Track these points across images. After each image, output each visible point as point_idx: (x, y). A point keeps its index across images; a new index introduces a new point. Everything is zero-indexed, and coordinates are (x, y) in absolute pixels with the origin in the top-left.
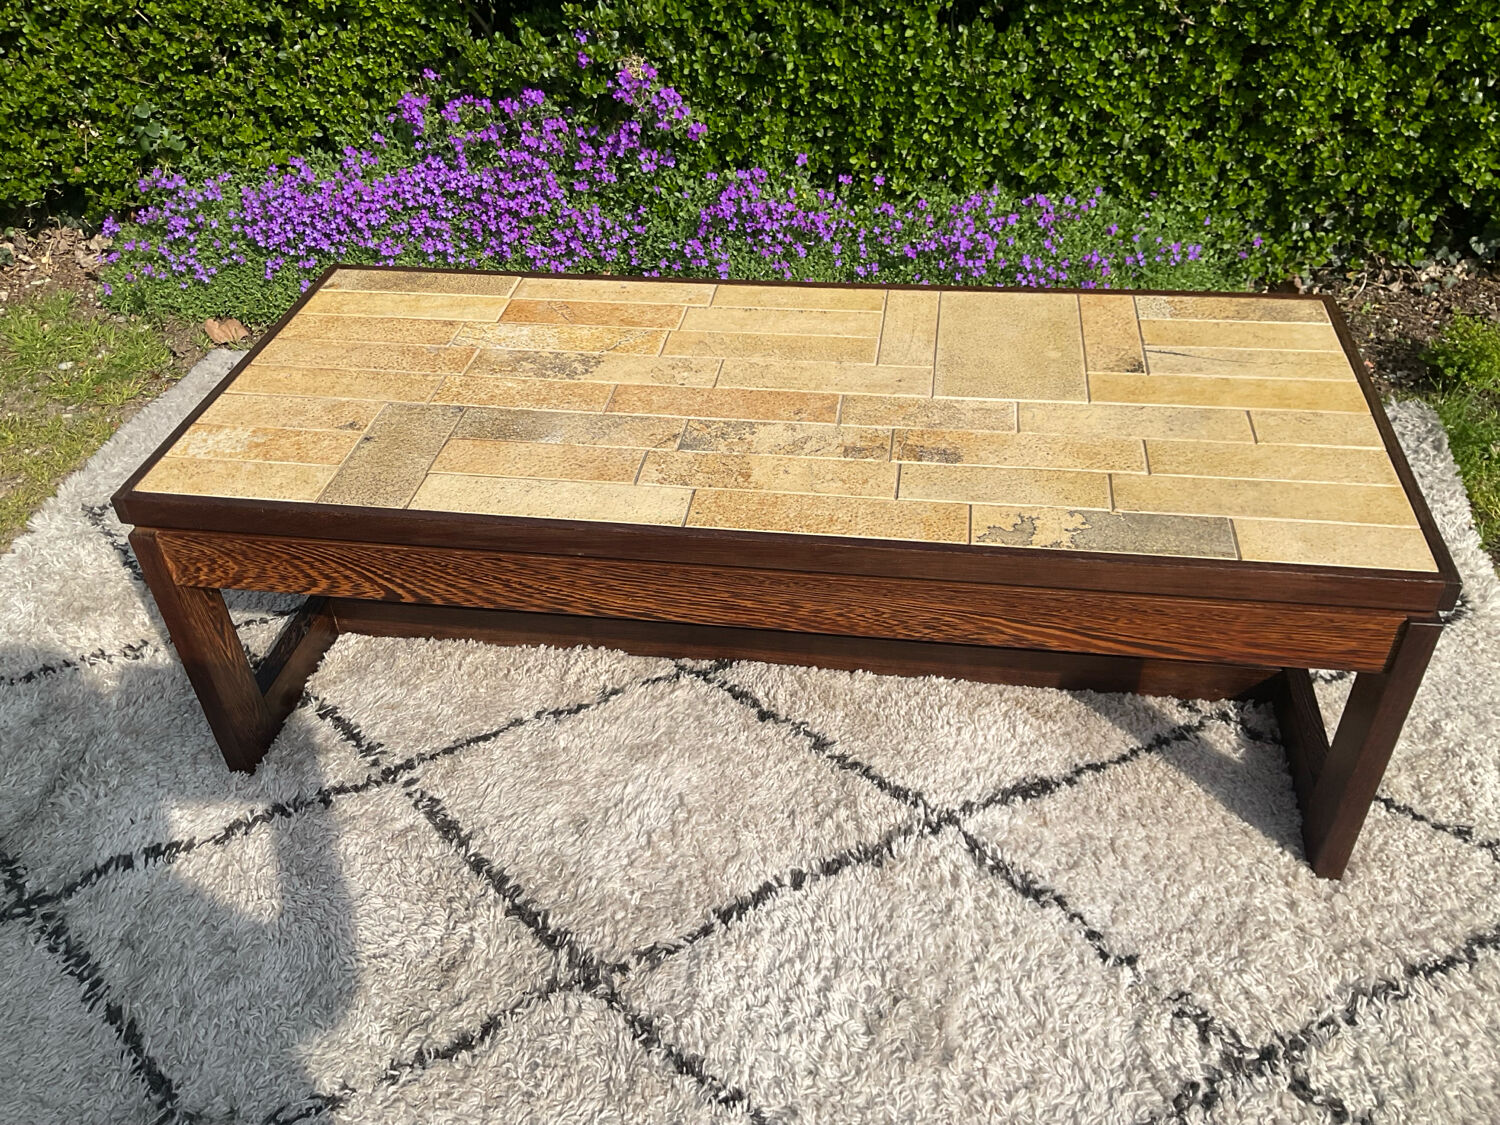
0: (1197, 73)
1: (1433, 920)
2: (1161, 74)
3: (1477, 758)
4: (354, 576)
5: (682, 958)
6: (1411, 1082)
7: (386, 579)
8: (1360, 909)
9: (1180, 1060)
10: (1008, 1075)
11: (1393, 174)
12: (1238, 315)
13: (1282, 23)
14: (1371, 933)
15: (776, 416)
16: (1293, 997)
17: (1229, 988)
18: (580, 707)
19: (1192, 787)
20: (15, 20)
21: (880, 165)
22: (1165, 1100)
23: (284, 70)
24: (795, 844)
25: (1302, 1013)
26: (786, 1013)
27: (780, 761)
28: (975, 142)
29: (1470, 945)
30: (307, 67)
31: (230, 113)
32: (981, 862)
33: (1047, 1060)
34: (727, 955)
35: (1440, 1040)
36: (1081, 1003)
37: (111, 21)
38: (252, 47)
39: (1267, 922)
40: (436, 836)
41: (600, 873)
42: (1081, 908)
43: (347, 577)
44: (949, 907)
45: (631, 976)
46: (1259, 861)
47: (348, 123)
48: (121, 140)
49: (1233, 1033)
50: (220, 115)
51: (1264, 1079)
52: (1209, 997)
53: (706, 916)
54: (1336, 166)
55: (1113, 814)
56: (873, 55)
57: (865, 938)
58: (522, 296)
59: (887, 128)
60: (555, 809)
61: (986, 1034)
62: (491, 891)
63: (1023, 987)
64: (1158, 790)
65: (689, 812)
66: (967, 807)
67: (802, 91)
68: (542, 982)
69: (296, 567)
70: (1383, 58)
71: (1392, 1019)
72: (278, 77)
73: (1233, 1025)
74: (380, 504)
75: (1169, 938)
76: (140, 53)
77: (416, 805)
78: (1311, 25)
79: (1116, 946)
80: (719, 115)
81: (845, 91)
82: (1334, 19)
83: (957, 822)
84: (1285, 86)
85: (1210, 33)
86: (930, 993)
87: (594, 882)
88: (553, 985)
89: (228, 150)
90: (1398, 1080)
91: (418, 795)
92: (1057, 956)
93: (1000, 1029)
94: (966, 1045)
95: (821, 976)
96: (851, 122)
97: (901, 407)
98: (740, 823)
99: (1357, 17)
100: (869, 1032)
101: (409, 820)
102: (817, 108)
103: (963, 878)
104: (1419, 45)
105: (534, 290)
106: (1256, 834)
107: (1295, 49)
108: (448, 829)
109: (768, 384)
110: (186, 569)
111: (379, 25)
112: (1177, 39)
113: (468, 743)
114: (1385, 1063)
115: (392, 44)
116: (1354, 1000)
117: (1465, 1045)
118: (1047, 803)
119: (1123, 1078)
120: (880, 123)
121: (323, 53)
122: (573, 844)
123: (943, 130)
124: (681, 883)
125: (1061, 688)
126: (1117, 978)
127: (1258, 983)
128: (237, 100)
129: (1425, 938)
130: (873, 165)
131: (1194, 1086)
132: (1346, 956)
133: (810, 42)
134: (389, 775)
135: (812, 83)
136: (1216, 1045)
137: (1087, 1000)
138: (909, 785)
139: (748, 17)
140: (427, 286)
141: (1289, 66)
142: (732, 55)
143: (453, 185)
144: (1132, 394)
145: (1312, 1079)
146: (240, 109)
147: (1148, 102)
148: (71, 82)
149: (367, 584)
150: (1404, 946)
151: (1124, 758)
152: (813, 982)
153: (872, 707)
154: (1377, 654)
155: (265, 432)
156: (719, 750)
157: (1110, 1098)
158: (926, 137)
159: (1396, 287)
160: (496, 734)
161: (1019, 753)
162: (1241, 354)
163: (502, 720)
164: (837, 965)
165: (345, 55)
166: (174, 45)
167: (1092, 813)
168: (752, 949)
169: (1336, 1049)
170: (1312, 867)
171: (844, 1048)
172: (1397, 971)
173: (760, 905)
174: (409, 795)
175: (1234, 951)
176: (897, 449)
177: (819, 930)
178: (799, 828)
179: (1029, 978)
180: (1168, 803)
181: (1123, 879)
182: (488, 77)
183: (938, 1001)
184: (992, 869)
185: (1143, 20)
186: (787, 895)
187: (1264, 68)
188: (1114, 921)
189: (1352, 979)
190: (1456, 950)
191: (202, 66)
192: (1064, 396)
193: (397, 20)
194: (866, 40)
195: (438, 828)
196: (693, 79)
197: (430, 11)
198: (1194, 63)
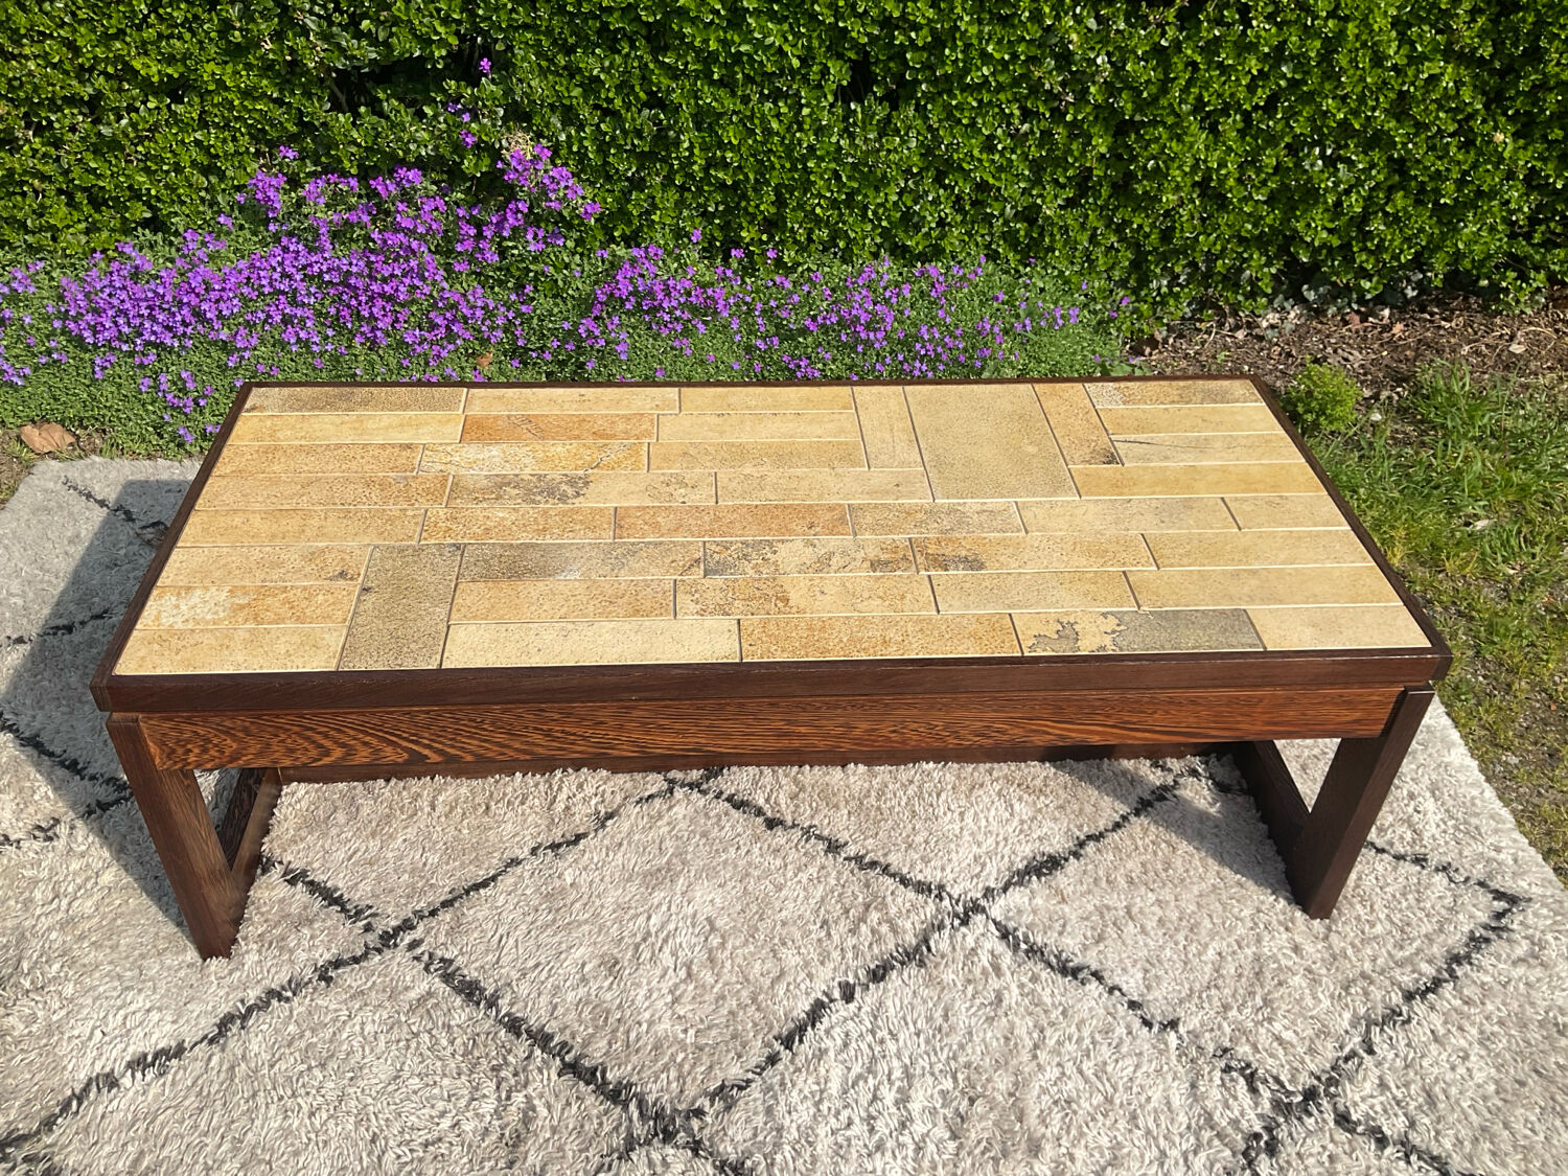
0: (1074, 147)
1: (1415, 945)
2: (1040, 146)
3: (1415, 789)
4: (374, 742)
5: (755, 1091)
6: (1431, 1099)
7: (412, 742)
8: (1353, 945)
9: (1237, 1113)
10: (1092, 1155)
11: (1243, 234)
12: (1182, 399)
13: (1155, 99)
14: (1367, 966)
15: (790, 532)
16: (1318, 1036)
17: (1263, 1038)
18: (578, 838)
19: (1184, 846)
21: (771, 238)
22: (1234, 1154)
23: (104, 147)
24: (836, 955)
25: (1328, 1052)
26: (872, 1130)
27: (799, 869)
28: (864, 215)
29: (1449, 965)
30: (135, 143)
31: (36, 192)
32: (1016, 947)
33: (1123, 1135)
34: (800, 1083)
35: (1444, 1056)
36: (1138, 1074)
38: (67, 122)
39: (1280, 968)
40: (458, 1001)
41: (647, 1015)
42: (1117, 981)
43: (365, 744)
44: (999, 999)
45: (708, 1119)
46: (1259, 911)
47: (183, 203)
49: (1277, 1080)
50: (24, 194)
51: (1312, 1120)
52: (1247, 1048)
53: (768, 1045)
54: (1195, 228)
55: (1122, 882)
56: (768, 132)
57: (927, 1042)
58: (476, 410)
59: (780, 202)
60: (579, 953)
61: (1063, 1119)
62: (538, 1052)
63: (1084, 1068)
64: (1155, 853)
65: (723, 937)
66: (988, 893)
67: (696, 168)
68: (618, 1141)
69: (308, 738)
70: (1238, 131)
71: (1403, 1043)
72: (98, 153)
73: (1275, 1071)
74: (409, 665)
75: (1200, 997)
77: (426, 968)
78: (1180, 103)
79: (1157, 1012)
80: (608, 191)
81: (740, 167)
82: (1200, 98)
83: (983, 910)
84: (1154, 158)
85: (1088, 109)
86: (1002, 1087)
87: (645, 1027)
88: (631, 1144)
89: (34, 233)
90: (1421, 1100)
91: (426, 957)
92: (1107, 1031)
93: (1075, 1112)
94: (1048, 1133)
95: (895, 1088)
96: (744, 196)
97: (909, 514)
98: (776, 941)
99: (1219, 96)
100: (954, 1137)
101: (422, 987)
102: (710, 184)
103: (1004, 967)
104: (1270, 118)
105: (487, 402)
106: (1250, 884)
107: (1164, 124)
108: (470, 991)
109: (769, 496)
110: (173, 751)
111: (225, 99)
112: (1058, 115)
113: (467, 892)
114: (1407, 1085)
115: (239, 119)
116: (1368, 1031)
117: (1466, 1058)
118: (1061, 879)
119: (1192, 1140)
120: (773, 198)
121: (154, 129)
122: (610, 988)
123: (834, 204)
124: (731, 1013)
125: (1042, 760)
126: (1166, 1044)
127: (1287, 1029)
128: (44, 178)
129: (1412, 964)
130: (764, 237)
131: (1257, 1136)
132: (1353, 991)
133: (705, 119)
134: (388, 939)
135: (707, 159)
136: (1266, 1094)
137: (1144, 1069)
138: (929, 879)
139: (642, 95)
140: (365, 403)
141: (1157, 140)
142: (625, 132)
143: (316, 269)
144: (1116, 486)
145: (1352, 1111)
146: (51, 189)
147: (1027, 173)
149: (389, 749)
150: (1397, 973)
151: (1117, 826)
152: (889, 1096)
153: (873, 800)
154: (1376, 721)
155: (245, 591)
156: (736, 866)
157: (1186, 1160)
158: (818, 210)
159: (1240, 335)
160: (494, 878)
161: (1021, 831)
162: (1197, 439)
163: (495, 862)
164: (908, 1076)
165: (181, 130)
167: (1104, 884)
168: (822, 1071)
169: (1364, 1079)
170: (1305, 910)
171: (936, 1157)
172: (1396, 998)
173: (818, 1024)
174: (418, 958)
175: (1259, 1001)
176: (920, 559)
177: (882, 1042)
178: (836, 938)
179: (1088, 1056)
180: (1168, 865)
181: (1146, 945)
182: (352, 154)
183: (1011, 1095)
184: (1027, 952)
185: (1027, 98)
186: (841, 1010)
187: (1136, 141)
188: (1148, 988)
189: (1362, 1011)
190: (1439, 971)
192: (1054, 493)
193: (246, 94)
194: (763, 118)
195: (458, 991)
196: (582, 156)
197: (285, 84)
198: (1072, 137)
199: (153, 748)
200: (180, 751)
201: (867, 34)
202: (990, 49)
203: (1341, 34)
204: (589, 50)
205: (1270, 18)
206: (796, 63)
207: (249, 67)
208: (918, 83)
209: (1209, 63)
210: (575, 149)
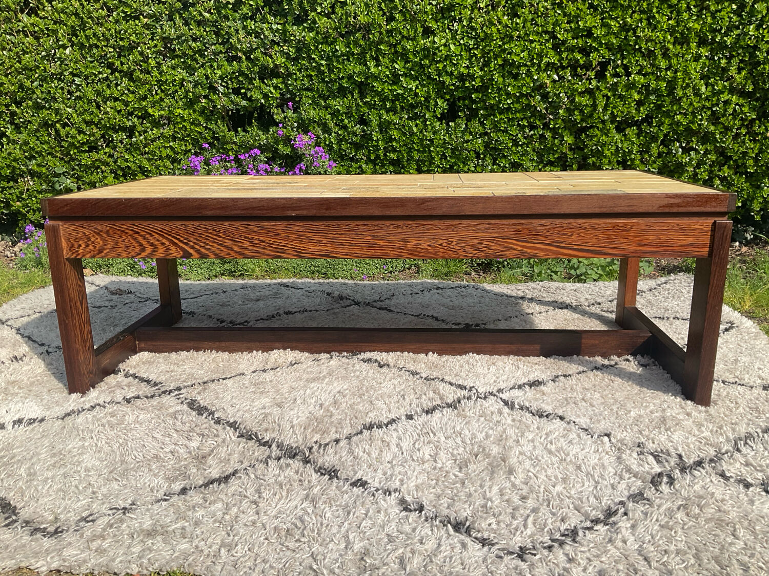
0: (556, 141)
2: (541, 144)
4: (167, 243)
7: (185, 243)
13: (591, 115)
18: (278, 368)
19: (619, 380)
20: (4, 127)
22: (644, 482)
23: (132, 148)
24: (406, 405)
27: (393, 379)
30: (145, 147)
31: (102, 172)
32: (512, 407)
33: (571, 474)
37: (53, 126)
38: (119, 138)
39: (677, 420)
40: (194, 413)
42: (573, 419)
43: (163, 244)
46: (664, 401)
48: (44, 187)
50: (98, 173)
51: (699, 472)
52: (655, 446)
55: (580, 389)
56: (413, 134)
60: (265, 400)
61: (532, 463)
62: (228, 427)
64: (601, 382)
66: (500, 391)
67: (380, 152)
68: (261, 459)
69: (135, 239)
71: (761, 450)
72: (130, 153)
76: (64, 140)
77: (182, 402)
78: (603, 116)
79: (597, 431)
80: (342, 166)
81: (400, 151)
82: (612, 113)
83: (496, 395)
84: (596, 145)
85: (560, 122)
86: (496, 452)
91: (183, 399)
94: (522, 468)
96: (403, 167)
99: (622, 112)
101: (178, 408)
103: (504, 413)
104: (650, 127)
107: (598, 128)
108: (201, 410)
110: (73, 246)
111: (184, 126)
112: (546, 126)
113: (214, 381)
115: (189, 135)
116: (736, 444)
118: (543, 388)
119: (617, 478)
121: (153, 141)
126: (602, 441)
128: (107, 164)
133: (384, 127)
134: (166, 393)
135: (384, 148)
137: (587, 450)
138: (466, 384)
139: (356, 117)
141: (596, 135)
142: (348, 134)
145: (727, 473)
146: (108, 169)
147: (535, 158)
148: (26, 157)
149: (173, 248)
151: (580, 373)
154: (704, 245)
157: (613, 486)
160: (229, 378)
163: (233, 374)
165: (164, 141)
166: (82, 135)
167: (569, 390)
170: (693, 401)
173: (389, 426)
174: (178, 399)
178: (408, 400)
179: (551, 443)
181: (592, 410)
182: (233, 149)
184: (519, 408)
185: (530, 117)
186: (405, 422)
187: (585, 138)
188: (593, 424)
189: (731, 436)
191: (93, 148)
193: (192, 123)
194: (410, 128)
195: (195, 410)
196: (330, 146)
197: (208, 120)
198: (554, 138)
199: (64, 244)
200: (76, 246)
201: (453, 85)
202: (509, 89)
203: (675, 78)
204: (334, 98)
205: (639, 73)
206: (423, 99)
207: (194, 111)
208: (477, 109)
209: (614, 95)
210: (327, 143)
